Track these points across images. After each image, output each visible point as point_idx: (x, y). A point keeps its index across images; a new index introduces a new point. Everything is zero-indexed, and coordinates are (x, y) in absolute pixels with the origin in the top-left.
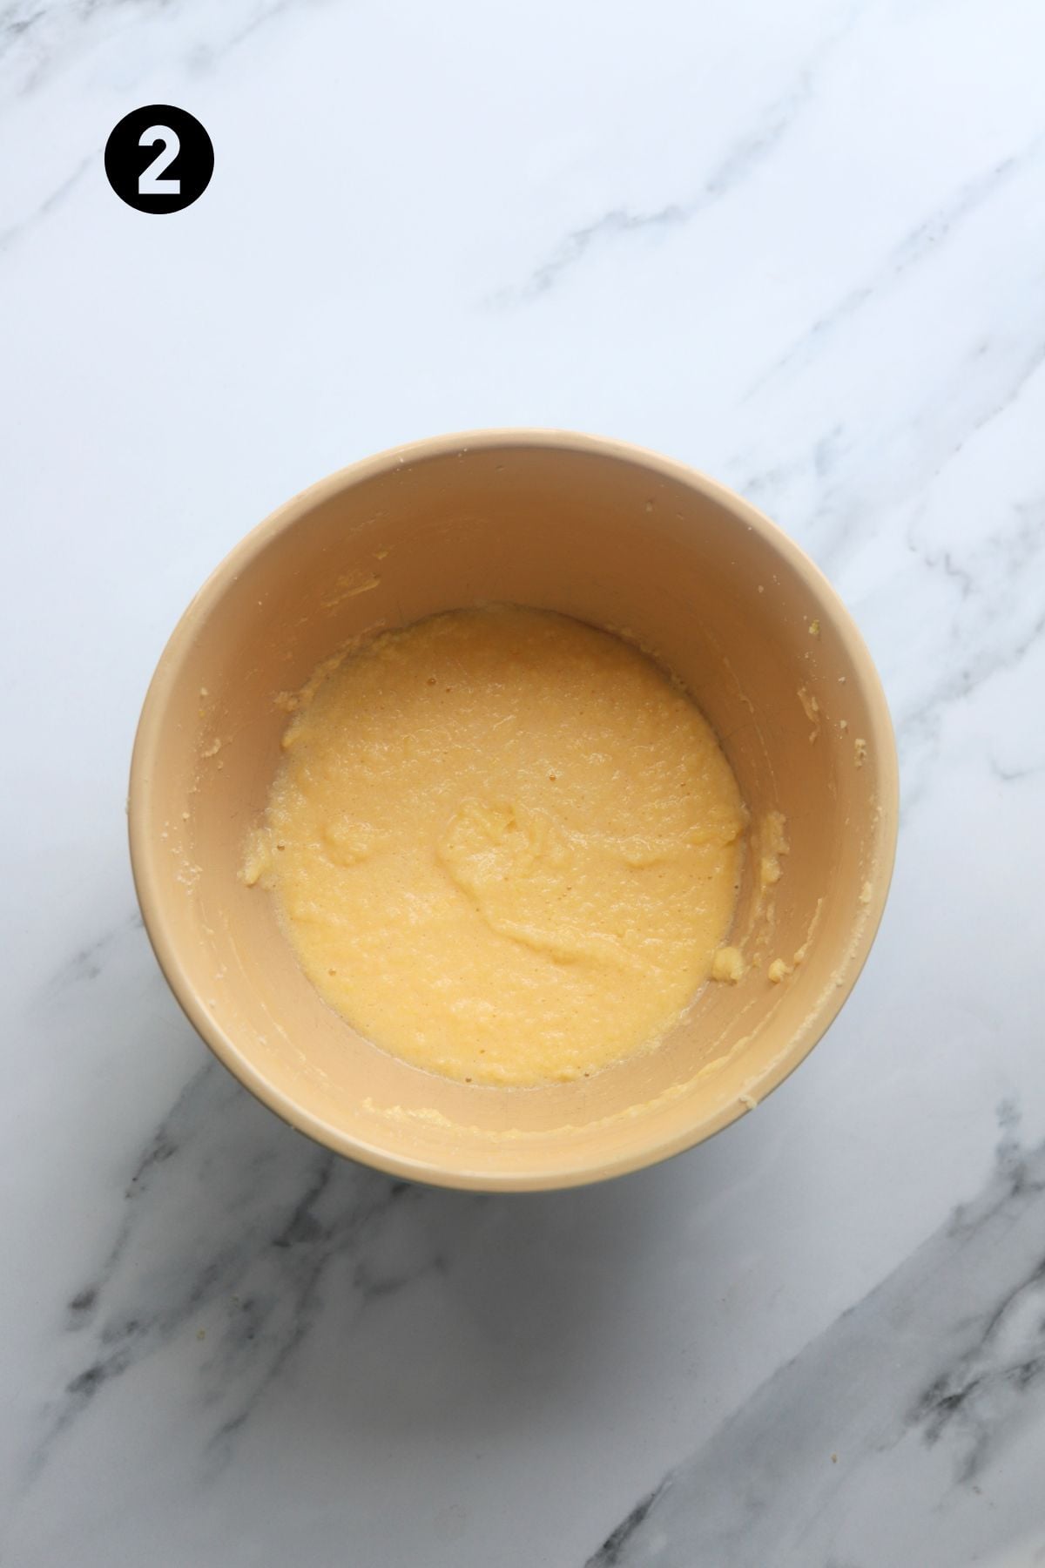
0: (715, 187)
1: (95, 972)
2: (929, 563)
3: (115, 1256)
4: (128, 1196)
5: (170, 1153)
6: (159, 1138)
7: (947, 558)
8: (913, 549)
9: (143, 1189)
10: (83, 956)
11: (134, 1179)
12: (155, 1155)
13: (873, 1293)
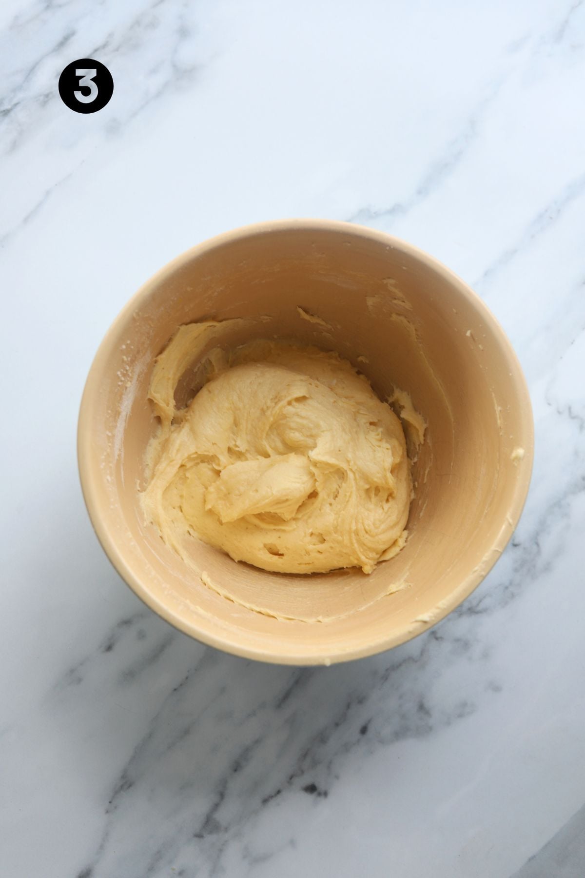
0: (422, 192)
1: (80, 680)
2: (559, 412)
3: (102, 847)
4: (107, 812)
5: (130, 786)
6: (123, 777)
7: (570, 409)
8: (549, 404)
9: (116, 808)
10: (72, 671)
11: (110, 802)
12: (122, 787)
13: (546, 846)
